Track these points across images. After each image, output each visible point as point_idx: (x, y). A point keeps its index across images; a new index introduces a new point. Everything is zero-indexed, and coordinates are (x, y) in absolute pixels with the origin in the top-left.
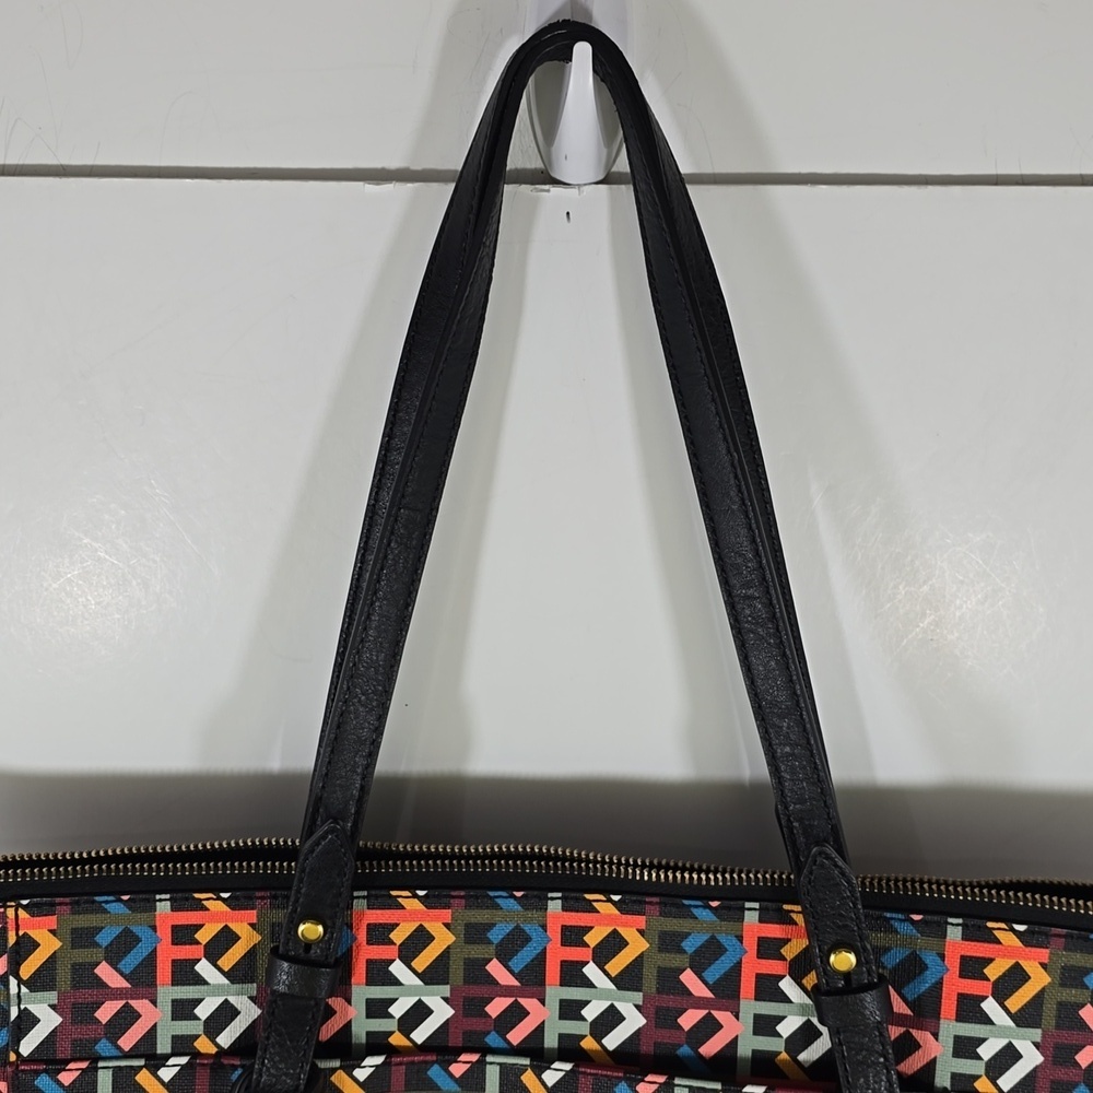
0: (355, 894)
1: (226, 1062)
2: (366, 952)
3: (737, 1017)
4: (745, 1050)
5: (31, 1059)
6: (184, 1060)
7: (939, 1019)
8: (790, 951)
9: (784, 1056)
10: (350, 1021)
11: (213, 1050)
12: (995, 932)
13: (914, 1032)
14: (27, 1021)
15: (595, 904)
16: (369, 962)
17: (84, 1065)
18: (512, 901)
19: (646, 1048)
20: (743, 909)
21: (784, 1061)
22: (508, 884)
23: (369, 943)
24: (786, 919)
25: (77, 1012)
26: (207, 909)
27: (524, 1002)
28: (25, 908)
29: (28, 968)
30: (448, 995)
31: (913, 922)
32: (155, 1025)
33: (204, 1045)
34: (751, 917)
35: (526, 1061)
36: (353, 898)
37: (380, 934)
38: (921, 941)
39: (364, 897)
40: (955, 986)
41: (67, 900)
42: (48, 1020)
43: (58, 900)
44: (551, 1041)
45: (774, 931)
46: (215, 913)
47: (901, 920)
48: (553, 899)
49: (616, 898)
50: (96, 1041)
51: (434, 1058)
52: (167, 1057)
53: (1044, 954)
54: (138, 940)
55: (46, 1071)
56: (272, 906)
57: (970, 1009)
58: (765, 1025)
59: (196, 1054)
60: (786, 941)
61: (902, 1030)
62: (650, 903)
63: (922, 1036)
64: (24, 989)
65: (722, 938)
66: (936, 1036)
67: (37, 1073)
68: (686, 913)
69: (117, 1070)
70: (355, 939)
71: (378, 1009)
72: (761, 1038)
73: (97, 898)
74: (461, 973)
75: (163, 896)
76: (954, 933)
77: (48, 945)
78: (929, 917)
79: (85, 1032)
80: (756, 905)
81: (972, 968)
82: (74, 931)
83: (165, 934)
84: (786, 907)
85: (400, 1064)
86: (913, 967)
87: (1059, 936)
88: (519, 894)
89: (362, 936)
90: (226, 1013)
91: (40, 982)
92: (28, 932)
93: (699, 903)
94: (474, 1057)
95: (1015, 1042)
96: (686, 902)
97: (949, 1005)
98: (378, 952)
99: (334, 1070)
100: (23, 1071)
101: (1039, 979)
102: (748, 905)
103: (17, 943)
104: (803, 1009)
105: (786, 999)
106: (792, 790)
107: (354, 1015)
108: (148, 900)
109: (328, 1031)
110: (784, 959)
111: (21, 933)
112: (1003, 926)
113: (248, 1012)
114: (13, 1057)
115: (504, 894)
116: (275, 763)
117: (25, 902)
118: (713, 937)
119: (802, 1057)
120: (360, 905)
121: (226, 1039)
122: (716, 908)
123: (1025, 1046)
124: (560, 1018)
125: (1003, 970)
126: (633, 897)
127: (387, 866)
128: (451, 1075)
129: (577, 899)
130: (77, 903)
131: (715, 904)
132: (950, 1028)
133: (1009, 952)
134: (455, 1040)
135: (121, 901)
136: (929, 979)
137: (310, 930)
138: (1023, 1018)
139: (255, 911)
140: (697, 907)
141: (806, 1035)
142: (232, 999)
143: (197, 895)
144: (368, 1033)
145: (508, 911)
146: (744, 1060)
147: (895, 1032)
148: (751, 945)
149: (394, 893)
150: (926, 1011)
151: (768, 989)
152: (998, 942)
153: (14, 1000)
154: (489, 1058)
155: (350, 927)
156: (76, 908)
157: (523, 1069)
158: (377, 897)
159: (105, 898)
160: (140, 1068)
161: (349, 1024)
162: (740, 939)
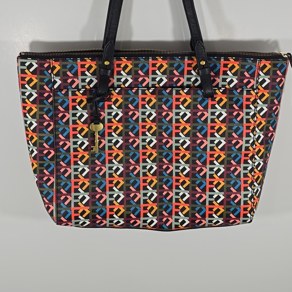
0: (114, 58)
1: (92, 89)
2: (116, 69)
3: (184, 78)
4: (185, 84)
5: (56, 89)
6: (84, 89)
7: (219, 75)
8: (193, 65)
9: (192, 85)
10: (114, 83)
11: (89, 88)
12: (230, 59)
13: (215, 78)
14: (55, 82)
15: (158, 59)
16: (117, 71)
17: (66, 90)
18: (143, 59)
19: (167, 85)
20: (185, 58)
21: (192, 86)
22: (142, 56)
23: (117, 67)
24: (192, 59)
25: (64, 81)
26: (87, 61)
27: (145, 78)
28: (54, 60)
29: (55, 72)
30: (131, 77)
31: (215, 58)
32: (78, 83)
33: (87, 87)
34: (186, 60)
35: (146, 89)
36: (114, 59)
37: (119, 66)
38: (217, 62)
39: (115, 59)
40: (222, 69)
41: (61, 59)
42: (59, 82)
43: (59, 59)
44: (150, 85)
45: (190, 62)
46: (88, 62)
47: (213, 58)
48: (150, 58)
49: (162, 57)
50: (68, 86)
51: (129, 89)
52: (81, 89)
53: (238, 63)
54: (74, 67)
55: (59, 91)
56: (99, 61)
57: (225, 73)
58: (189, 79)
59: (86, 89)
60: (192, 64)
61: (213, 78)
62: (168, 58)
63: (217, 79)
64: (54, 76)
65: (181, 64)
66: (219, 78)
67: (58, 91)
68: (174, 59)
69: (72, 91)
70: (114, 67)
71: (119, 80)
72: (188, 82)
73: (67, 59)
74: (134, 73)
75: (79, 59)
76: (222, 60)
77: (58, 68)
78: (218, 57)
79: (65, 84)
80: (187, 57)
81: (225, 66)
82: (63, 65)
83: (79, 66)
84: (192, 57)
85: (123, 90)
86: (215, 66)
87: (241, 59)
88: (144, 58)
89: (115, 66)
90: (91, 81)
91: (57, 75)
92: (55, 65)
93: (177, 57)
94: (137, 89)
95: (233, 79)
96: (174, 57)
97: (221, 72)
98: (119, 69)
99: (112, 90)
100: (55, 91)
101: (237, 67)
102: (186, 57)
103: (52, 67)
104: (195, 76)
105: (192, 74)
106: (194, 33)
107: (114, 81)
108: (76, 59)
109: (110, 85)
110: (192, 67)
111: (53, 65)
112: (231, 58)
113: (95, 81)
114: (53, 89)
115: (141, 58)
116: (95, 39)
117: (53, 59)
118: (179, 64)
119: (195, 85)
120: (115, 60)
121: (91, 86)
122: (180, 58)
123: (234, 79)
124: (152, 81)
125: (231, 66)
126: (165, 57)
127: (119, 53)
128: (133, 92)
129: (154, 58)
130: (63, 60)
131: (179, 57)
132: (222, 77)
133: (232, 62)
134: (133, 86)
135: (71, 59)
136: (218, 68)
137: (107, 63)
138: (234, 74)
139: (96, 62)
140: (176, 58)
141: (196, 80)
142: (92, 79)
143: (85, 58)
144: (117, 85)
145: (142, 61)
146: (185, 86)
147: (212, 78)
148: (186, 65)
149: (121, 58)
150: (217, 74)
151: (189, 73)
152: (230, 61)
153: (53, 78)
154: (139, 89)
155: (113, 64)
156: (63, 61)
157: (145, 90)
158: (118, 59)
159: (68, 59)
160: (76, 91)
161: (113, 83)
162: (184, 64)
